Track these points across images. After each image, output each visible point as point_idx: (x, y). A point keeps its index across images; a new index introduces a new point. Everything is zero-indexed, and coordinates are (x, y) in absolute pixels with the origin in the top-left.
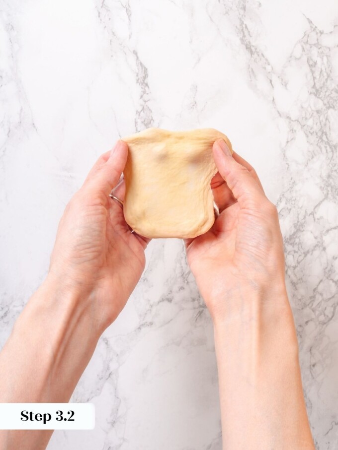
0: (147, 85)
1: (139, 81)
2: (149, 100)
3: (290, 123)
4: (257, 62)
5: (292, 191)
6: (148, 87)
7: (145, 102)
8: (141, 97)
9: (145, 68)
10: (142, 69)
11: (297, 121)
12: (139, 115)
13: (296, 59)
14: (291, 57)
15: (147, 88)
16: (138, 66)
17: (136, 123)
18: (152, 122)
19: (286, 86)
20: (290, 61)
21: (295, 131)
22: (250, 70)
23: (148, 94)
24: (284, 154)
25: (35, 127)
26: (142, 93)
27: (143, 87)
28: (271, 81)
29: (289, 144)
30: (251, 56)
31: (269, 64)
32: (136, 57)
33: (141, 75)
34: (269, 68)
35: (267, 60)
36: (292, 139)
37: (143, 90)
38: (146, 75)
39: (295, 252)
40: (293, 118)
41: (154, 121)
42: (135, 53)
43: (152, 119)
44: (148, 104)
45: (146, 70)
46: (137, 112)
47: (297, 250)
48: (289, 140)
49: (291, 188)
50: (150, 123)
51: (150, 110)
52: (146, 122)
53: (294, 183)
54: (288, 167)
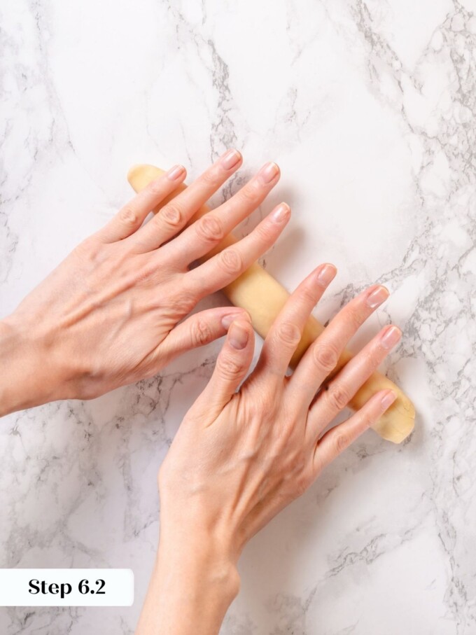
0: (227, 88)
1: (217, 83)
2: (230, 109)
3: (426, 141)
4: (380, 57)
5: (429, 235)
6: (229, 91)
7: (225, 111)
8: (220, 104)
9: (225, 64)
10: (220, 66)
11: (436, 138)
12: (216, 130)
13: (435, 51)
14: (428, 49)
15: (227, 93)
16: (214, 61)
17: (212, 140)
18: (234, 139)
19: (420, 89)
20: (426, 55)
21: (433, 152)
22: (371, 67)
23: (228, 100)
24: (417, 184)
25: (72, 146)
26: (221, 100)
27: (222, 91)
28: (399, 83)
29: (424, 170)
30: (372, 49)
31: (397, 59)
32: (212, 50)
33: (219, 74)
34: (397, 65)
35: (394, 53)
36: (429, 164)
37: (222, 95)
38: (225, 75)
39: (432, 320)
40: (430, 135)
41: (236, 138)
42: (211, 43)
43: (234, 136)
44: (229, 114)
45: (226, 66)
46: (213, 125)
47: (435, 318)
48: (425, 164)
49: (427, 231)
50: (231, 141)
51: (231, 123)
52: (225, 140)
53: (431, 224)
54: (423, 203)
